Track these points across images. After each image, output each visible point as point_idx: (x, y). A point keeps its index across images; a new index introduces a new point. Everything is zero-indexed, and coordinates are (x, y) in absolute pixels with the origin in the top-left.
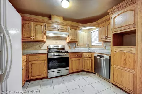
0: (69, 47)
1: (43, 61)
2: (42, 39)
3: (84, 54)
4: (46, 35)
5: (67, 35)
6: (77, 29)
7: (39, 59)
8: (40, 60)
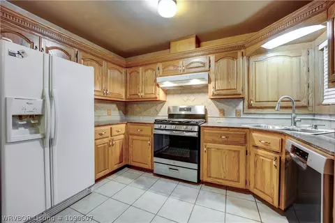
0: (220, 110)
1: (148, 138)
2: (153, 96)
3: (254, 134)
4: (161, 86)
5: (203, 79)
6: (239, 54)
7: (142, 133)
8: (143, 136)
